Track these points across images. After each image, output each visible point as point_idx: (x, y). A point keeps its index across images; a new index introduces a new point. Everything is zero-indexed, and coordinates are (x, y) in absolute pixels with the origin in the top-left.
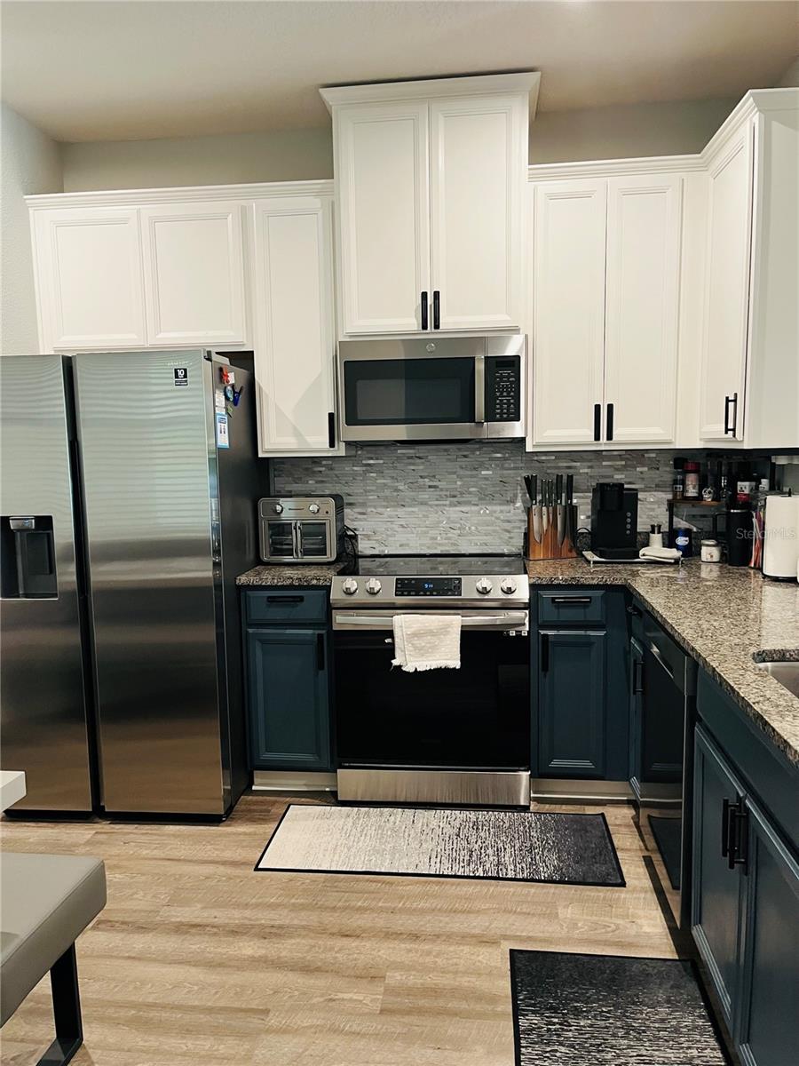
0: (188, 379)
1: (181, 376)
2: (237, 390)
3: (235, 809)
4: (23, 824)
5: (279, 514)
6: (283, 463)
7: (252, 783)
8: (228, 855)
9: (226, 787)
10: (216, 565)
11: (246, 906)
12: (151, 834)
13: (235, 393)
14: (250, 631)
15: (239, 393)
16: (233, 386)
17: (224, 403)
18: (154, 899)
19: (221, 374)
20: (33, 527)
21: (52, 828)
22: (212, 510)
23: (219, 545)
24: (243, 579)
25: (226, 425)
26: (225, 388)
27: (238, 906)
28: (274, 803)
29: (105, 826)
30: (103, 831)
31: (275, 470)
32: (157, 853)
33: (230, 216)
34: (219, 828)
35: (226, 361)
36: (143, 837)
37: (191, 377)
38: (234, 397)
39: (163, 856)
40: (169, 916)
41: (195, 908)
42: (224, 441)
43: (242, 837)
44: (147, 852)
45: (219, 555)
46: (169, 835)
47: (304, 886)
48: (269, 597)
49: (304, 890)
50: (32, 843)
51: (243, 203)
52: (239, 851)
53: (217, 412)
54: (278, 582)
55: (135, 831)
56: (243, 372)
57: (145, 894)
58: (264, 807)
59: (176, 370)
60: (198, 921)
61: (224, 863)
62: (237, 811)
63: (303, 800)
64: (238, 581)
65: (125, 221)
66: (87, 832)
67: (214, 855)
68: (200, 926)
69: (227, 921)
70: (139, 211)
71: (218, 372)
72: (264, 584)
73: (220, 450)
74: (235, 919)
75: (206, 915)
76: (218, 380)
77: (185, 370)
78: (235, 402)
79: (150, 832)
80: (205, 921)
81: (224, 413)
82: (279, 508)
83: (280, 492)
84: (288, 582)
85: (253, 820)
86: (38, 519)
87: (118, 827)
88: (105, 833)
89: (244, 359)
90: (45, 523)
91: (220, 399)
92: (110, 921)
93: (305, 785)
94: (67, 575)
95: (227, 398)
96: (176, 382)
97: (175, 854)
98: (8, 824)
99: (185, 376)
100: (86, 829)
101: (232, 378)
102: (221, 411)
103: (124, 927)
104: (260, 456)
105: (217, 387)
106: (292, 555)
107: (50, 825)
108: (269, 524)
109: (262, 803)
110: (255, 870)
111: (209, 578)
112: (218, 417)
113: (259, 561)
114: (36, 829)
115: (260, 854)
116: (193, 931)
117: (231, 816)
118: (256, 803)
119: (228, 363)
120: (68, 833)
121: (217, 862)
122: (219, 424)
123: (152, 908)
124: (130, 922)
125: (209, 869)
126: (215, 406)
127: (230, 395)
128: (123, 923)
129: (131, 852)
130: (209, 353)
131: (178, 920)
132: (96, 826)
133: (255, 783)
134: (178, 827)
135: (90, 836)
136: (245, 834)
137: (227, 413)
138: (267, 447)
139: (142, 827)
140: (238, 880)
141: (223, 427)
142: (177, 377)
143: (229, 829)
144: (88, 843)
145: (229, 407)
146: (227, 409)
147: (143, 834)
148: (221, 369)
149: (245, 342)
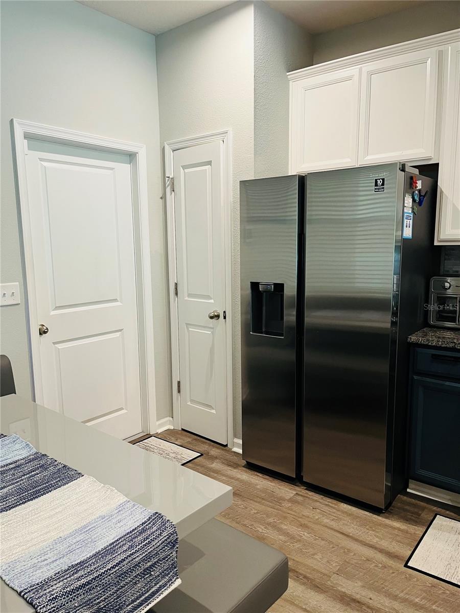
0: (385, 186)
1: (379, 185)
2: (423, 194)
3: (393, 504)
4: (256, 473)
5: (447, 289)
6: (453, 250)
7: (407, 487)
8: (385, 544)
9: (387, 484)
10: (393, 323)
11: (395, 598)
12: (331, 507)
13: (420, 195)
14: (415, 377)
15: (424, 196)
16: (420, 191)
17: (411, 204)
18: (328, 564)
19: (411, 182)
20: (273, 290)
21: (271, 482)
22: (394, 283)
23: (397, 309)
24: (413, 338)
25: (411, 221)
26: (414, 192)
27: (389, 595)
28: (423, 509)
29: (302, 490)
30: (301, 494)
31: (446, 254)
32: (334, 524)
33: (430, 59)
34: (380, 518)
35: (416, 171)
36: (327, 508)
37: (387, 184)
38: (420, 199)
39: (337, 528)
40: (337, 584)
41: (356, 584)
42: (408, 233)
43: (396, 532)
44: (328, 521)
45: (397, 317)
46: (343, 512)
47: (444, 596)
48: (433, 355)
49: (443, 600)
50: (258, 489)
51: (440, 48)
52: (394, 543)
53: (405, 211)
54: (442, 344)
55: (320, 500)
56: (428, 180)
57: (323, 557)
58: (416, 510)
59: (376, 180)
60: (358, 597)
61: (381, 551)
62: (394, 507)
63: (448, 512)
64: (409, 339)
65: (349, 78)
66: (291, 491)
67: (375, 541)
68: (359, 602)
69: (379, 606)
70: (361, 69)
71: (409, 180)
72: (430, 344)
73: (405, 241)
74: (385, 606)
75: (364, 594)
76: (408, 186)
77: (383, 180)
78: (420, 203)
79: (331, 505)
80: (363, 600)
81: (410, 212)
82: (447, 285)
83: (448, 271)
84: (451, 345)
85: (407, 520)
86: (275, 285)
87: (311, 494)
88: (301, 495)
89: (430, 171)
90: (279, 287)
91: (409, 201)
92: (297, 572)
93: (450, 500)
94: (290, 316)
95: (414, 200)
96: (375, 189)
97: (346, 530)
98: (247, 470)
99: (383, 184)
100: (291, 489)
101: (419, 185)
102: (408, 211)
103: (305, 580)
104: (435, 244)
105: (408, 193)
106: (455, 322)
107: (271, 479)
108: (438, 297)
109: (415, 506)
110: (405, 566)
111: (387, 329)
112: (405, 214)
113: (426, 324)
114: (262, 480)
115: (410, 552)
116: (353, 605)
117: (389, 510)
118: (410, 504)
119: (418, 173)
120: (279, 488)
121: (376, 548)
122: (405, 220)
123: (326, 572)
124: (311, 579)
125: (370, 553)
126: (404, 206)
127: (417, 198)
128: (305, 577)
129: (317, 517)
130: (404, 165)
131: (343, 590)
132: (297, 488)
133: (410, 487)
134: (350, 507)
135: (292, 495)
136: (399, 529)
137: (413, 212)
138: (442, 237)
139: (325, 498)
140: (391, 571)
141: (409, 222)
142: (376, 185)
143: (387, 521)
144: (291, 500)
145: (415, 207)
146: (413, 208)
147: (326, 505)
148: (412, 178)
149: (433, 157)
